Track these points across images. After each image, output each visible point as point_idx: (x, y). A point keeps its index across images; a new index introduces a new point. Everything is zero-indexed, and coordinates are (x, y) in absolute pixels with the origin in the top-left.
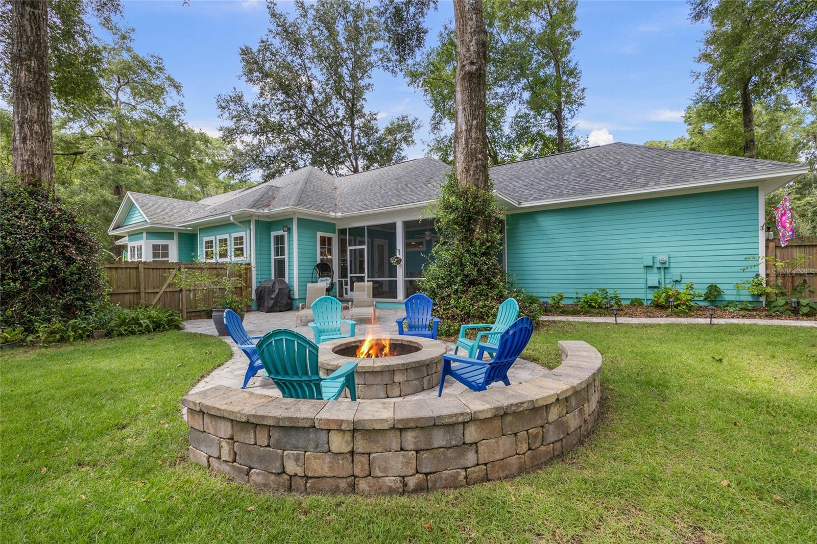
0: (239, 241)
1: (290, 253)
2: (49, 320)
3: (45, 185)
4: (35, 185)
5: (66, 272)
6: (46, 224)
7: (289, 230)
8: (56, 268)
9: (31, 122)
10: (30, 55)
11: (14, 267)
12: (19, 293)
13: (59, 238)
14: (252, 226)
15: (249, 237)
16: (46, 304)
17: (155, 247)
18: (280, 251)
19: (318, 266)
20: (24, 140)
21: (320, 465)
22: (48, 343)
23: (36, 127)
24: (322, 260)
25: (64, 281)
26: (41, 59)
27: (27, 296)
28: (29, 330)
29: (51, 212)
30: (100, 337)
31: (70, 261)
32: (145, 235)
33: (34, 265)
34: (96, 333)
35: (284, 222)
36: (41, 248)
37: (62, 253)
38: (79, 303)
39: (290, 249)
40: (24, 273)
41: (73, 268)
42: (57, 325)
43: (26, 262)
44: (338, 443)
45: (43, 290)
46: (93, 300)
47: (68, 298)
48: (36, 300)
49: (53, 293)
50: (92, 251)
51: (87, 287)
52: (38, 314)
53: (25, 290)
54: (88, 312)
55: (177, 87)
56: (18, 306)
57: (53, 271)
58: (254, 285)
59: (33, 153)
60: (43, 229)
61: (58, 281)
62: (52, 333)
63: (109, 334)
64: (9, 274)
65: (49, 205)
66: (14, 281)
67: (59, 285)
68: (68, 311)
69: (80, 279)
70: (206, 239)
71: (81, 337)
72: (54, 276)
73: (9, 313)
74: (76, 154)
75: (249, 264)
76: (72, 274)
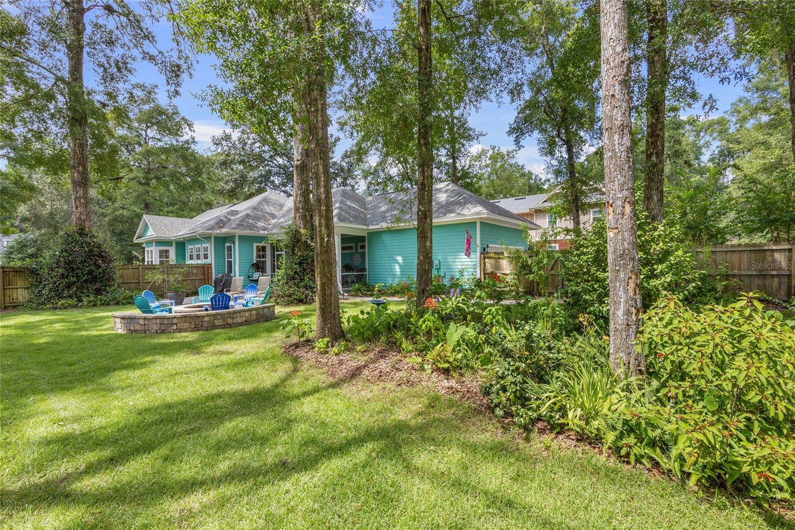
0: (206, 249)
1: (235, 257)
2: (88, 296)
3: (87, 229)
4: (82, 229)
5: (97, 272)
6: (87, 249)
7: (234, 243)
8: (92, 270)
9: (80, 198)
10: (79, 164)
11: (73, 270)
12: (75, 283)
13: (93, 256)
14: (213, 240)
15: (210, 246)
16: (87, 288)
17: (161, 252)
18: (230, 256)
19: (253, 265)
20: (77, 207)
21: (138, 327)
22: (88, 307)
23: (82, 200)
24: (257, 261)
25: (96, 277)
26: (85, 168)
27: (78, 284)
28: (80, 301)
29: (90, 243)
30: (113, 304)
31: (99, 267)
32: (154, 244)
33: (82, 269)
34: (111, 302)
35: (230, 238)
36: (85, 261)
37: (95, 263)
38: (103, 288)
39: (235, 255)
40: (77, 273)
41: (100, 270)
42: (92, 298)
43: (78, 268)
44: (141, 322)
45: (86, 281)
46: (110, 287)
47: (98, 285)
48: (82, 286)
49: (91, 283)
50: (110, 261)
51: (108, 280)
52: (84, 293)
53: (78, 281)
54: (108, 293)
55: (190, 126)
56: (75, 289)
57: (90, 272)
58: (214, 278)
59: (81, 213)
60: (85, 252)
61: (93, 277)
62: (90, 302)
63: (117, 304)
64: (71, 274)
65: (88, 239)
66: (73, 277)
67: (94, 279)
68: (98, 292)
69: (104, 276)
70: (190, 247)
71: (103, 304)
72: (91, 274)
73: (71, 292)
74: (118, 179)
75: (211, 264)
76: (100, 274)
